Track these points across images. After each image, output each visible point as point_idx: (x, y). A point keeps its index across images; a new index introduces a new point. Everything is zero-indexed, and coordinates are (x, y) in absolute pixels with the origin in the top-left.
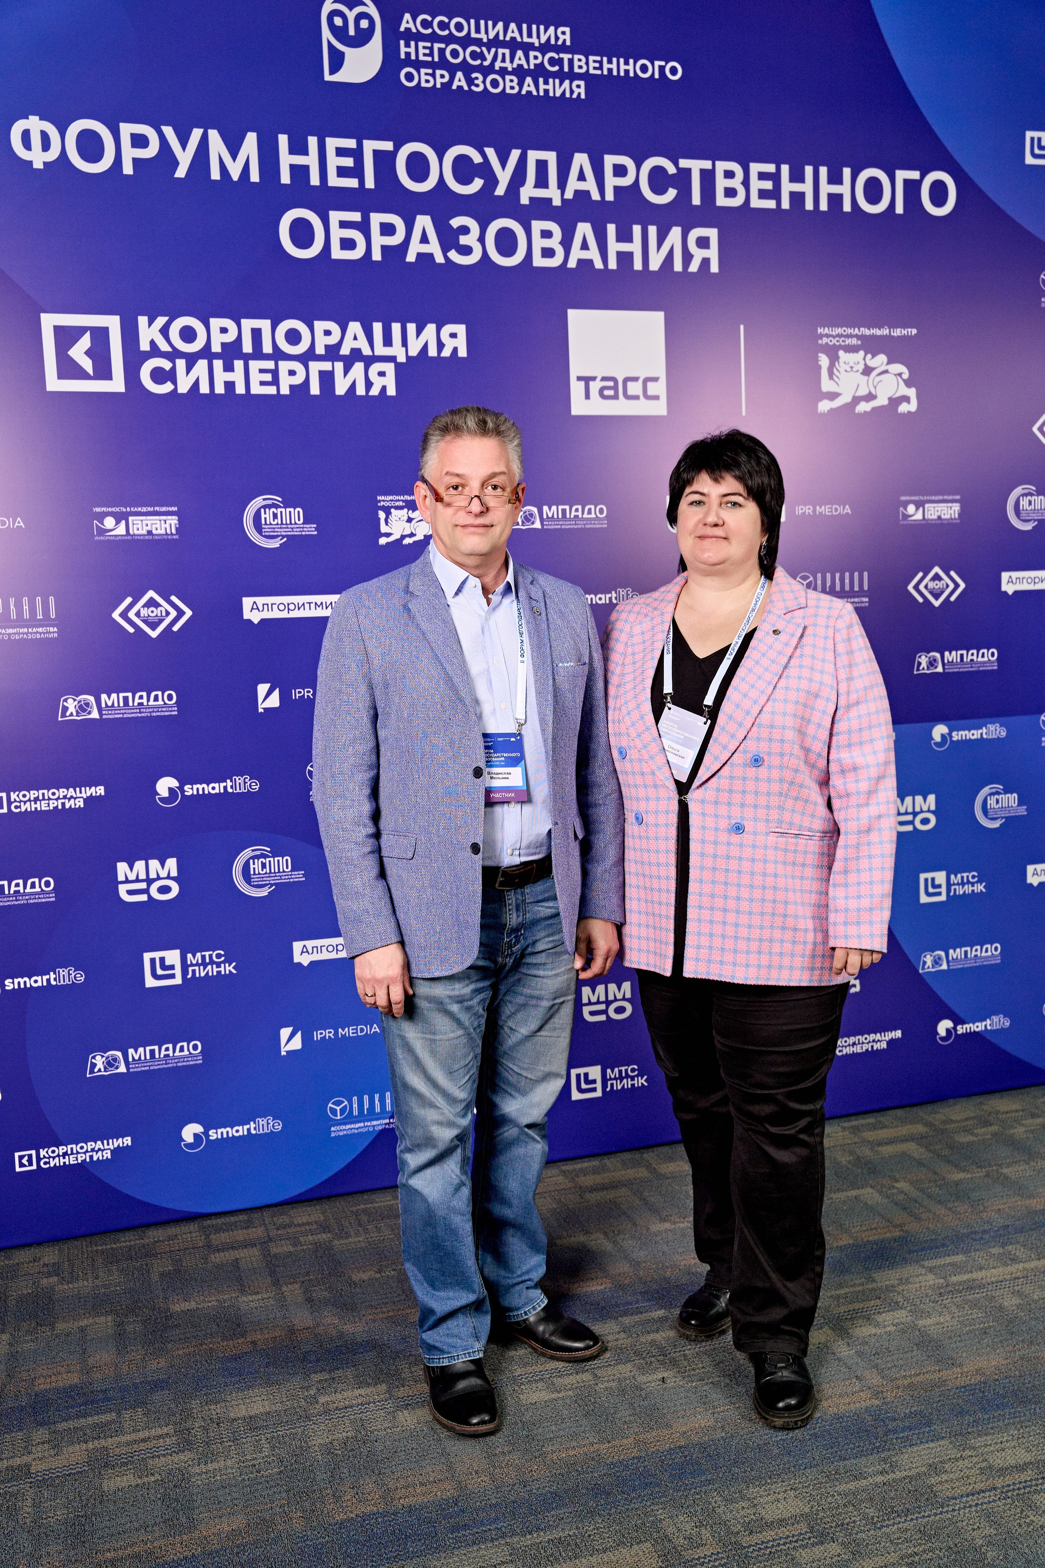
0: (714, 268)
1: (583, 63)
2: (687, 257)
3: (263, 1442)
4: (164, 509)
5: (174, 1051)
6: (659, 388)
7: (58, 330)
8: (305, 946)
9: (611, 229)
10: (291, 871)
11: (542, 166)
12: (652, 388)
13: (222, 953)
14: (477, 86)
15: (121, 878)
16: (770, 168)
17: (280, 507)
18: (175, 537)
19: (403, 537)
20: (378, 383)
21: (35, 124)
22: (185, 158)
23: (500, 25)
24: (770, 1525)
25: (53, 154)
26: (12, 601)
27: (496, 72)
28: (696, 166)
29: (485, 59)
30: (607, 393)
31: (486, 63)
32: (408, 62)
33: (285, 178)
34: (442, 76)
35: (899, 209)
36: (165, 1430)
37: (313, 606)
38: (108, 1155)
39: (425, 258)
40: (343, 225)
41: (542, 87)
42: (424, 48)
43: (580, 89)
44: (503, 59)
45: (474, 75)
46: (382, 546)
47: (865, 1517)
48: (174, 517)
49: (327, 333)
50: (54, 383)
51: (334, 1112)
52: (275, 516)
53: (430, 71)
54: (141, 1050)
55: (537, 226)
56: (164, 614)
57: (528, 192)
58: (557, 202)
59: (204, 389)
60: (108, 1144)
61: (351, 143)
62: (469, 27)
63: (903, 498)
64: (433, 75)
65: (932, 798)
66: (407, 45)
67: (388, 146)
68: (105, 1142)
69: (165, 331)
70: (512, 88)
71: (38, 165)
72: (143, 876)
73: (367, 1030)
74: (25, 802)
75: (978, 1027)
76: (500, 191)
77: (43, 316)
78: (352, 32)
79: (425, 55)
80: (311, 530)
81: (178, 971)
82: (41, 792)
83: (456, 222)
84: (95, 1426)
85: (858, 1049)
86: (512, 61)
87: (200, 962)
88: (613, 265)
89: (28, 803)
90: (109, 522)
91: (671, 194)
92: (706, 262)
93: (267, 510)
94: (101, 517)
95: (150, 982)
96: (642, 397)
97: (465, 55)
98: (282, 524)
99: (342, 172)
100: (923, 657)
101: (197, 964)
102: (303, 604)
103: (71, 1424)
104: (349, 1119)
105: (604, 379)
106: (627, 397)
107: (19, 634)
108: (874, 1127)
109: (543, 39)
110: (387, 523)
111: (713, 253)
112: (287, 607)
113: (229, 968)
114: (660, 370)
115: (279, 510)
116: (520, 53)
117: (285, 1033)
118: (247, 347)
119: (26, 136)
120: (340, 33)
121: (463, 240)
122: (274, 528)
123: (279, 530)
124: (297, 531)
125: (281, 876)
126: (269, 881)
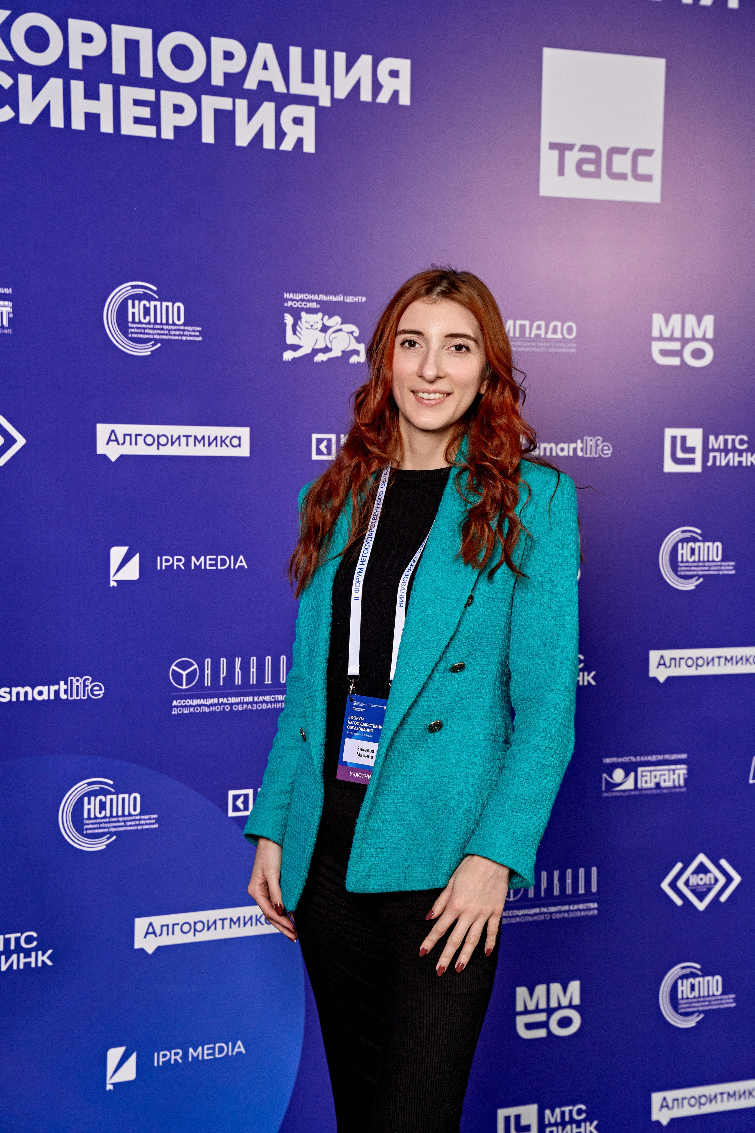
6: (653, 165)
8: (151, 924)
10: (140, 814)
12: (645, 165)
13: (35, 935)
17: (154, 299)
18: (6, 331)
19: (315, 352)
20: (292, 133)
30: (588, 168)
37: (191, 440)
46: (287, 362)
48: (6, 303)
49: (228, 56)
52: (147, 311)
59: (57, 121)
69: (4, 31)
73: (228, 1050)
80: (194, 334)
87: (1, 949)
93: (137, 302)
96: (630, 176)
98: (155, 323)
102: (179, 438)
105: (584, 148)
106: (613, 176)
110: (294, 331)
112: (157, 441)
113: (43, 958)
114: (655, 140)
115: (153, 303)
117: (114, 1055)
118: (119, 67)
122: (144, 329)
123: (151, 331)
124: (174, 335)
125: (125, 822)
126: (108, 828)
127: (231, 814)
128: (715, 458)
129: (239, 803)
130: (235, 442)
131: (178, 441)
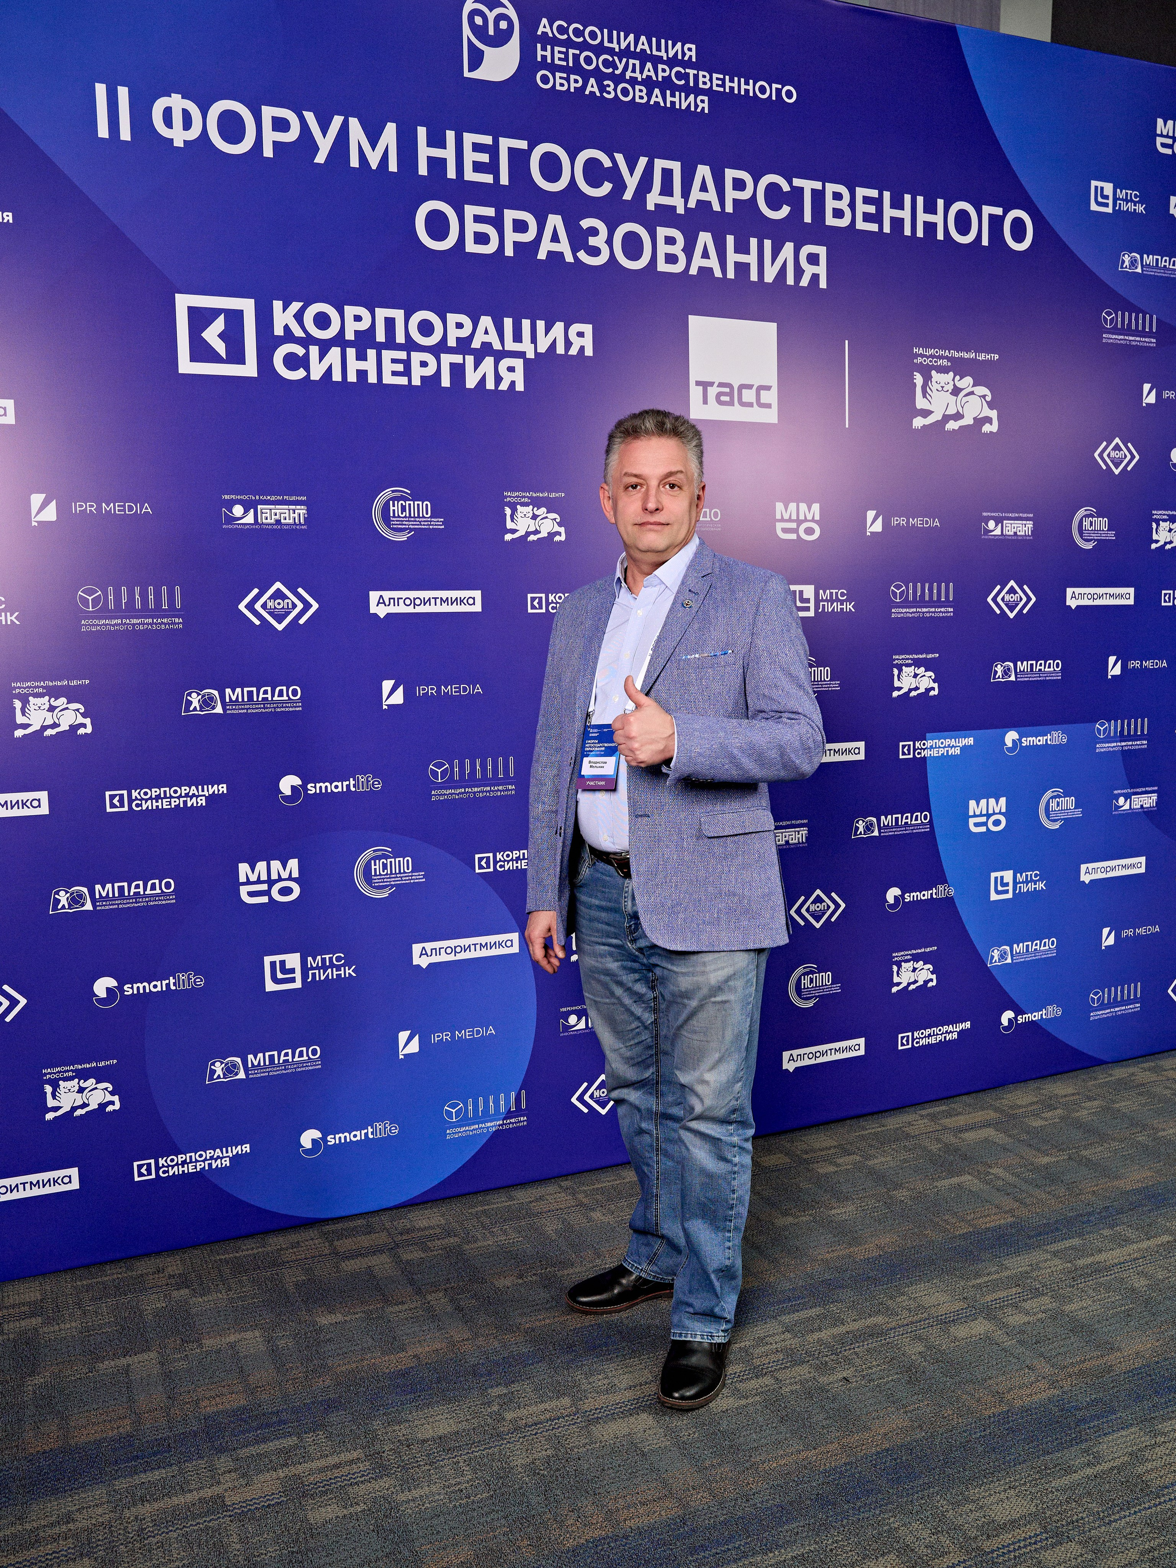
0: (823, 284)
1: (707, 80)
2: (799, 272)
3: (461, 1464)
4: (294, 498)
5: (293, 1057)
6: (771, 397)
7: (192, 310)
8: (424, 948)
9: (730, 239)
10: (412, 872)
11: (667, 174)
12: (766, 397)
14: (609, 93)
15: (242, 879)
16: (874, 193)
17: (409, 500)
18: (303, 527)
19: (528, 534)
20: (507, 378)
21: (177, 102)
22: (325, 144)
23: (631, 37)
24: (1003, 1528)
25: (194, 133)
26: (137, 590)
27: (627, 81)
28: (808, 185)
29: (617, 69)
30: (723, 398)
31: (617, 72)
32: (544, 64)
33: (423, 170)
34: (576, 81)
35: (985, 242)
36: (355, 1455)
37: (438, 601)
38: (227, 1162)
39: (555, 257)
40: (478, 219)
41: (669, 99)
42: (559, 52)
43: (704, 104)
44: (633, 69)
45: (606, 83)
46: (508, 542)
47: (1091, 1513)
48: (302, 507)
49: (459, 326)
50: (186, 366)
51: (449, 1114)
52: (403, 509)
53: (565, 75)
54: (260, 1055)
55: (662, 232)
56: (290, 606)
57: (653, 199)
58: (681, 210)
59: (337, 377)
60: (227, 1152)
61: (487, 140)
62: (602, 37)
63: (985, 514)
64: (568, 79)
65: (1003, 800)
66: (544, 49)
67: (523, 145)
68: (224, 1149)
69: (299, 317)
70: (641, 97)
71: (178, 143)
72: (264, 877)
73: (483, 1032)
74: (146, 800)
75: (1035, 1016)
76: (628, 196)
77: (178, 296)
78: (491, 32)
79: (560, 59)
80: (438, 524)
81: (298, 975)
82: (162, 789)
83: (586, 223)
84: (280, 1451)
85: (932, 1041)
86: (641, 72)
87: (320, 965)
88: (731, 274)
89: (149, 801)
90: (238, 510)
91: (785, 210)
92: (815, 278)
93: (396, 502)
94: (230, 504)
95: (270, 986)
96: (755, 404)
97: (598, 62)
98: (410, 517)
99: (478, 167)
100: (999, 666)
101: (317, 968)
103: (253, 1450)
104: (465, 1121)
105: (721, 385)
106: (743, 404)
107: (144, 624)
108: (949, 1114)
109: (671, 54)
110: (512, 520)
111: (821, 270)
112: (413, 602)
113: (350, 971)
114: (772, 379)
115: (408, 503)
116: (649, 65)
117: (403, 1036)
118: (381, 337)
119: (167, 114)
120: (480, 32)
121: (592, 241)
122: (402, 521)
123: (407, 523)
124: (424, 525)
125: (401, 877)
126: (390, 882)
127: (477, 871)
128: (824, 606)
129: (483, 863)
130: (471, 601)
131: (428, 602)
